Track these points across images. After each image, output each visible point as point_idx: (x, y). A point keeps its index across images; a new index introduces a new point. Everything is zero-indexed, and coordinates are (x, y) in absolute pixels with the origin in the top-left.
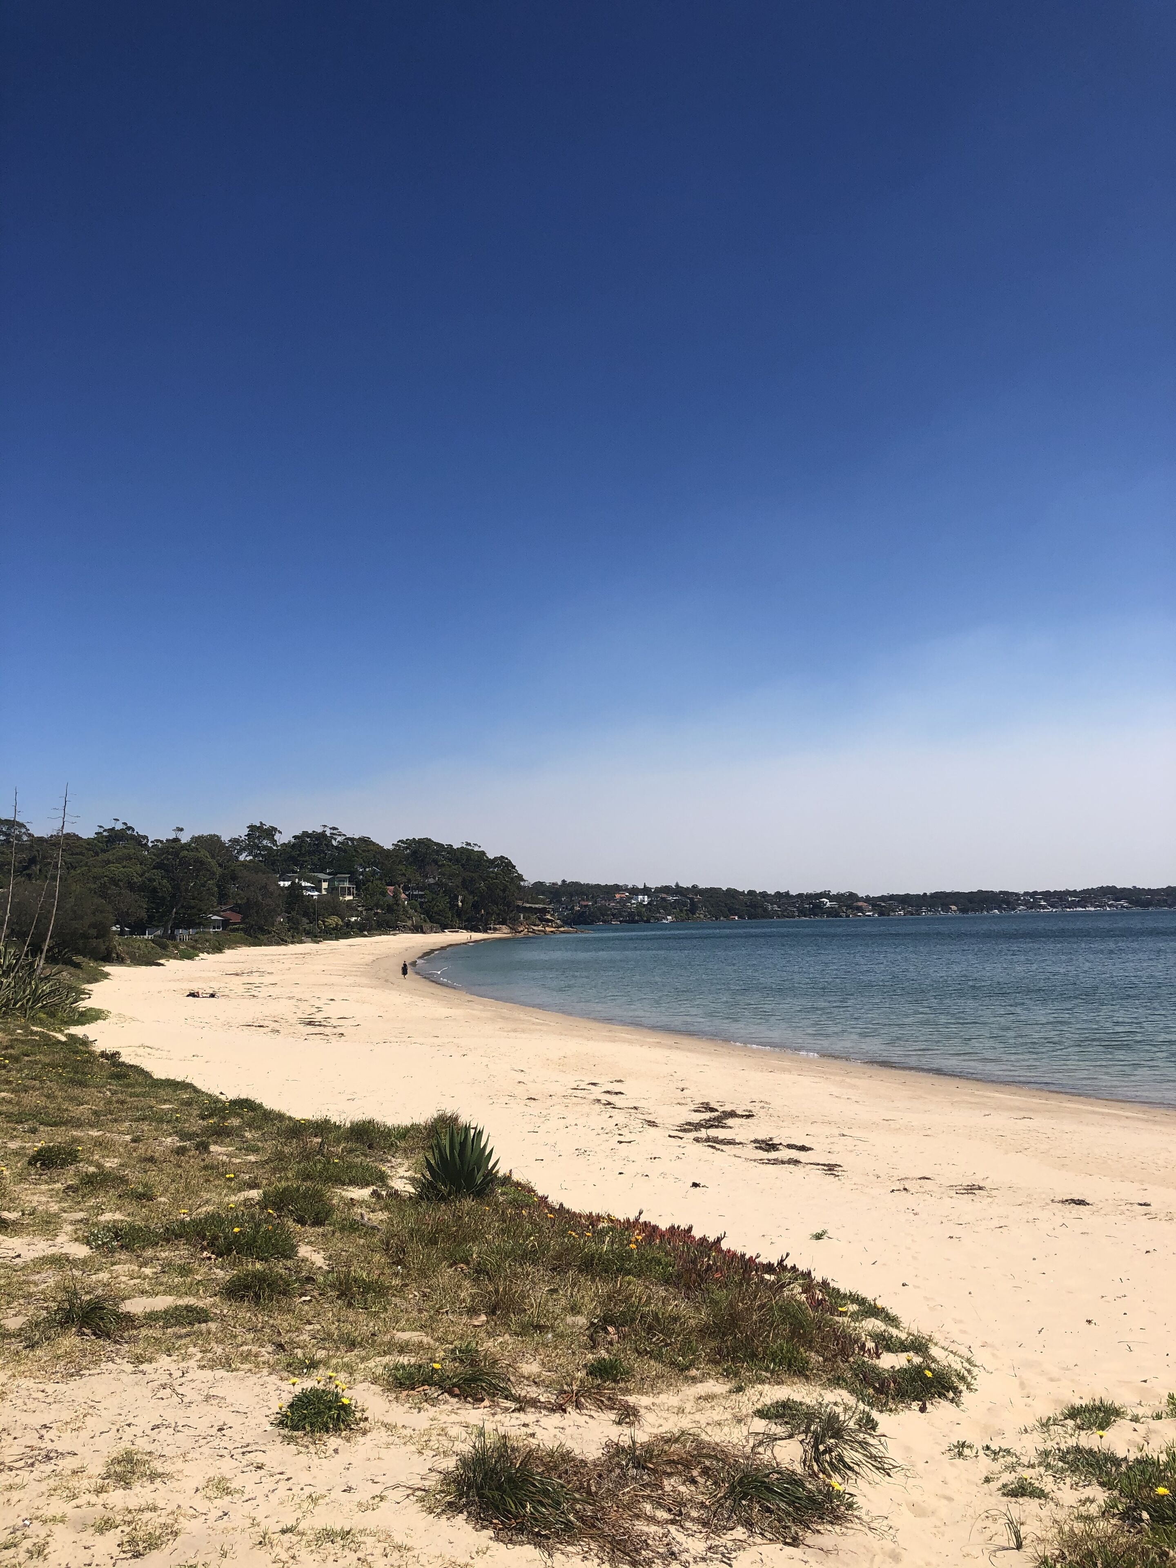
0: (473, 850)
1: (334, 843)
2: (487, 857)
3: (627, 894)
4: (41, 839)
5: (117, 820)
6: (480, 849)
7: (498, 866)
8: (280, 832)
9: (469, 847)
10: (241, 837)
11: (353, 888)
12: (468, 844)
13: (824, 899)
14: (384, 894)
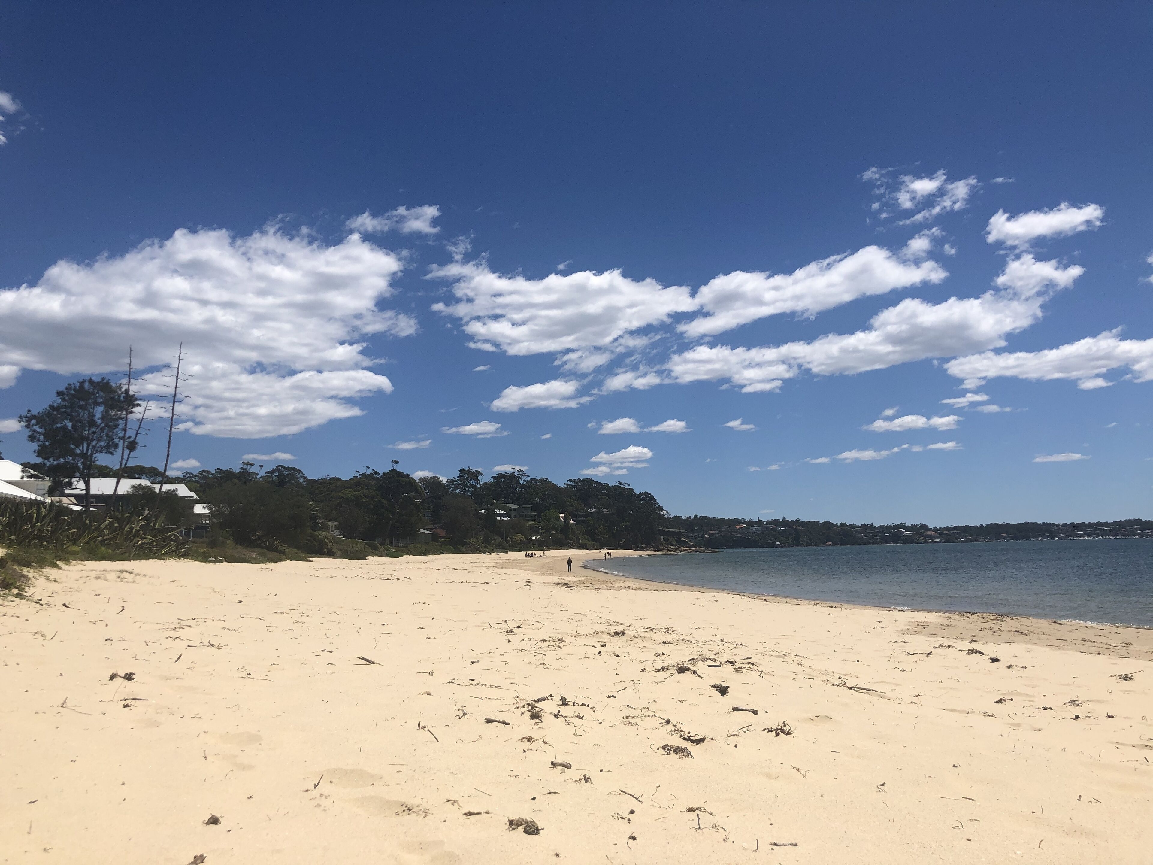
0: (624, 488)
1: (521, 482)
2: (634, 493)
3: (745, 525)
4: (314, 481)
5: (369, 468)
6: (629, 487)
7: (643, 499)
8: (482, 474)
9: (621, 486)
10: (455, 478)
11: (535, 515)
12: (620, 483)
13: (901, 530)
14: (558, 519)
